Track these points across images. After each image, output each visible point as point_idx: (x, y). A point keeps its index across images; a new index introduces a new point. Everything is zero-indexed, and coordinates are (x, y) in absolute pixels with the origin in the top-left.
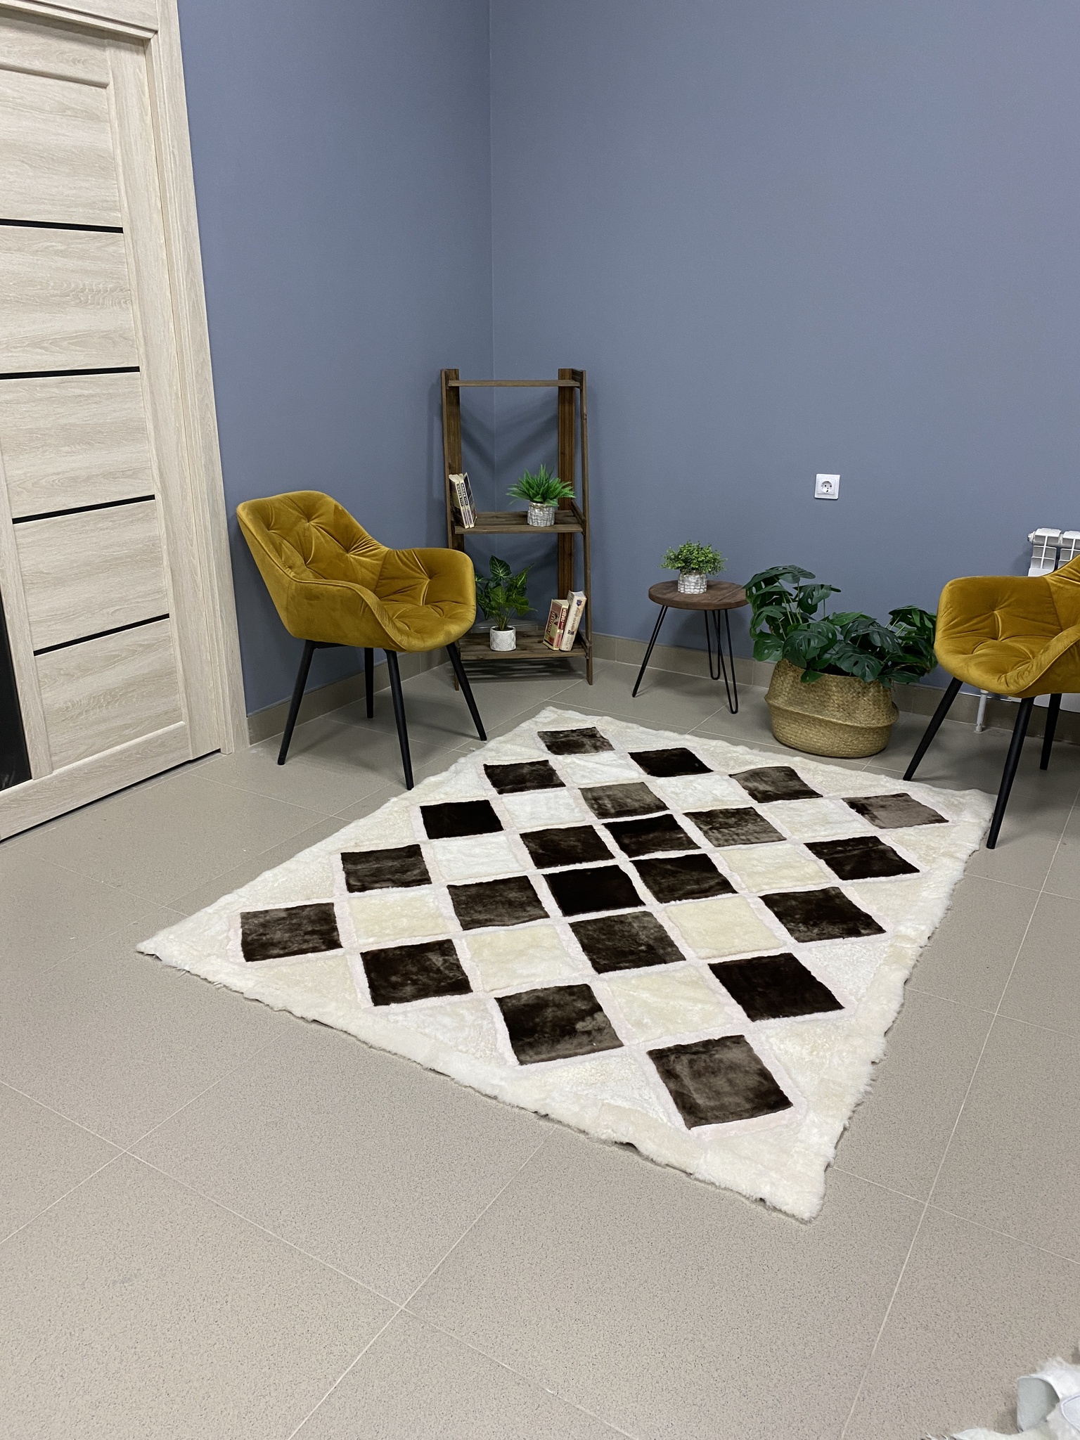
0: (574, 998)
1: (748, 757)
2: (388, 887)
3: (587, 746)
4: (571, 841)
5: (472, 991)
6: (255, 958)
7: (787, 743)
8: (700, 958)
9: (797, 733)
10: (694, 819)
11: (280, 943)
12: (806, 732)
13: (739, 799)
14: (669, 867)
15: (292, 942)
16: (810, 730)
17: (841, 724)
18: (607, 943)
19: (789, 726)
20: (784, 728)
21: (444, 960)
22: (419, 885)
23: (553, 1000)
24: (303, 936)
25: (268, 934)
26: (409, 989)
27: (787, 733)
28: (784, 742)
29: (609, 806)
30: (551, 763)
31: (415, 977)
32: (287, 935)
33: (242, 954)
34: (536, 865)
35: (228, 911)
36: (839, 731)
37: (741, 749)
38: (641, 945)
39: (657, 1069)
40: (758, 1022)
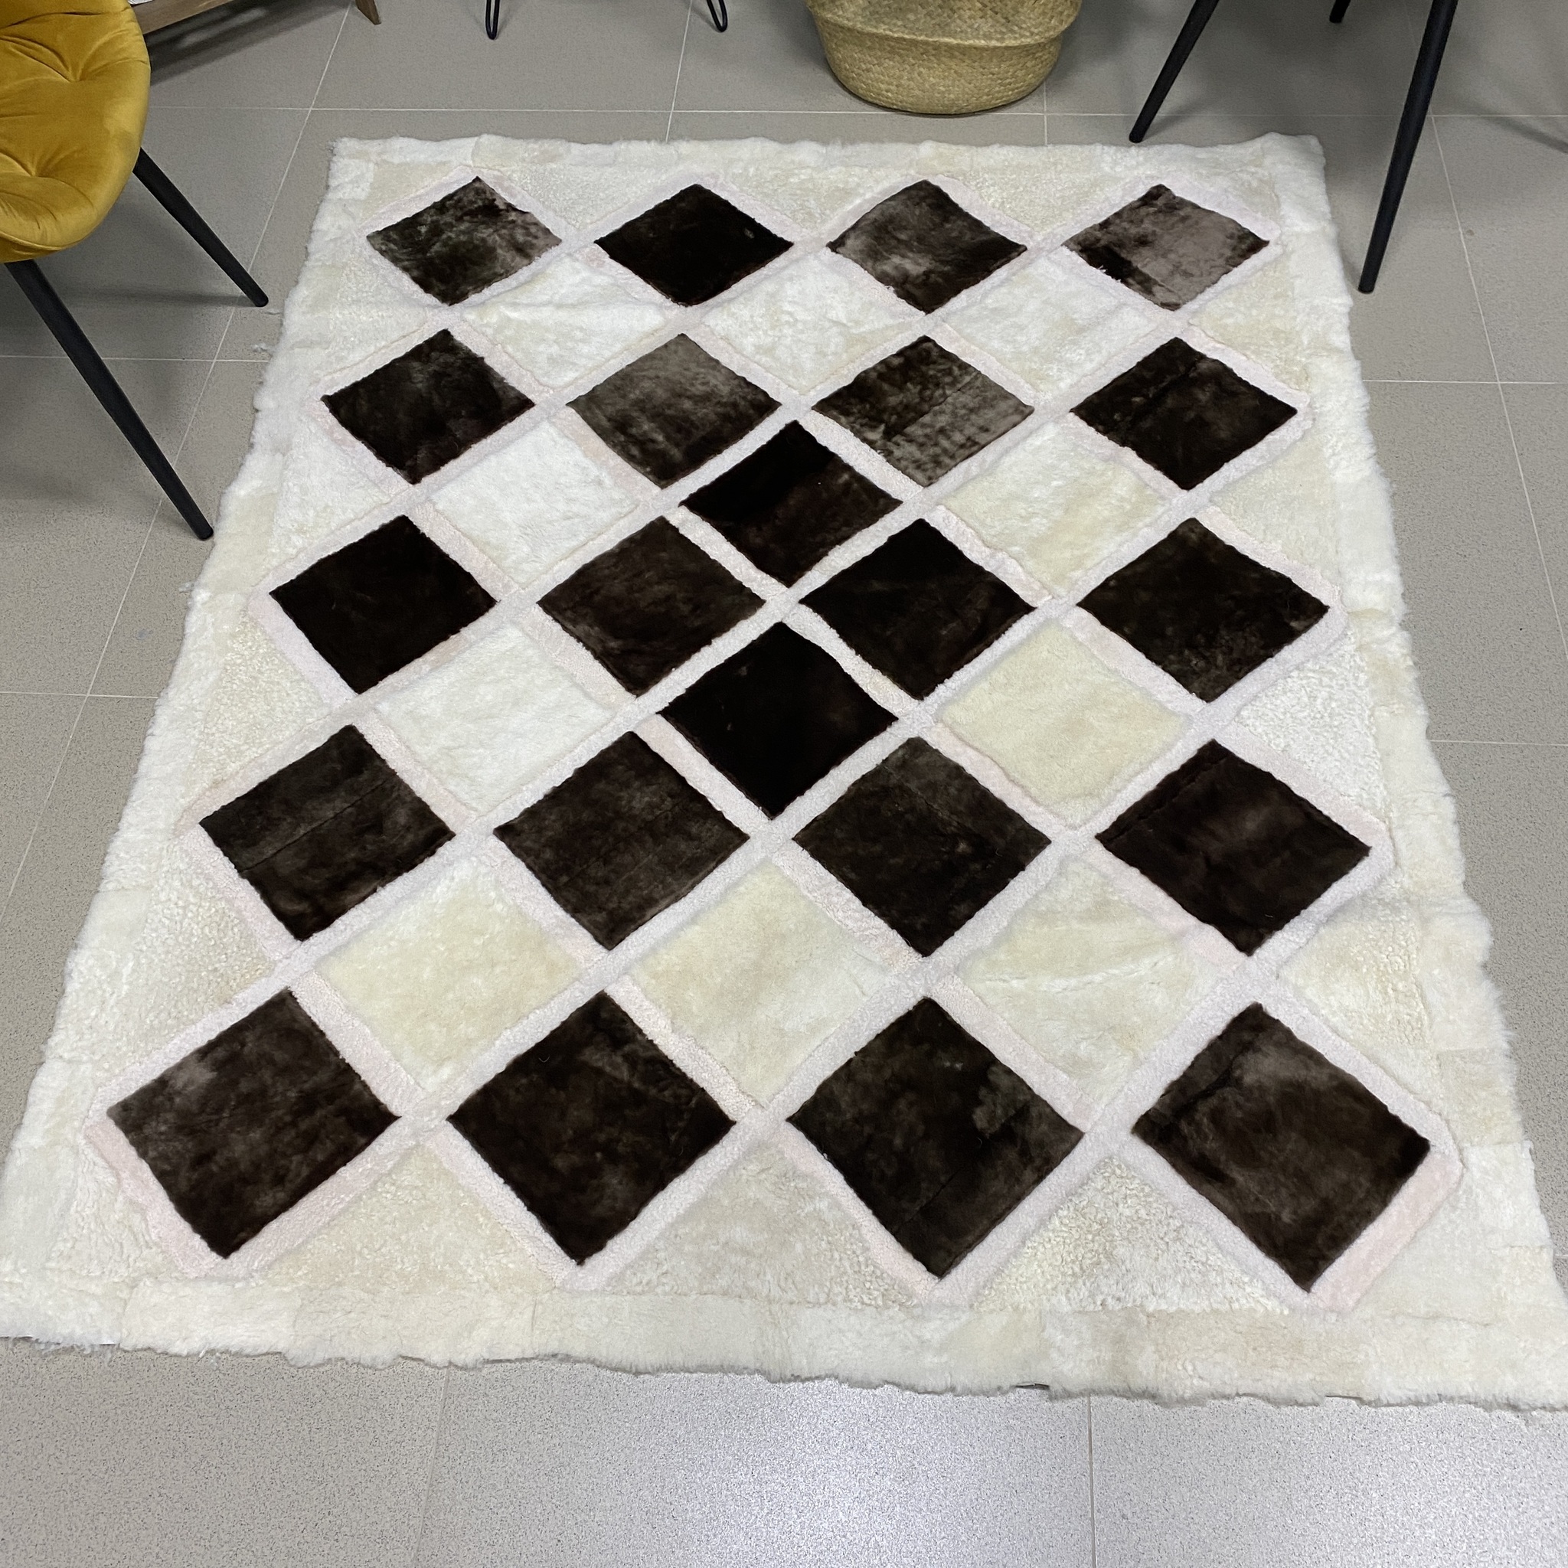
0: (926, 1047)
1: (835, 175)
2: (375, 891)
3: (499, 251)
4: (650, 583)
5: (734, 1123)
6: (236, 1241)
7: (877, 102)
8: (1074, 827)
9: (901, 77)
10: (843, 419)
11: (256, 1166)
12: (920, 74)
13: (890, 322)
14: (877, 586)
15: (284, 1155)
16: (929, 68)
17: (995, 48)
18: (892, 861)
19: (879, 65)
20: (868, 70)
21: (626, 1057)
22: (433, 853)
23: (893, 1074)
24: (294, 1124)
25: (214, 1153)
26: (615, 1182)
27: (877, 80)
28: (870, 100)
29: (660, 438)
30: (459, 336)
31: (602, 1137)
32: (256, 1135)
33: (198, 1243)
34: (629, 690)
35: (76, 1124)
36: (991, 60)
37: (807, 153)
38: (954, 839)
39: (1174, 1166)
40: (1258, 952)
